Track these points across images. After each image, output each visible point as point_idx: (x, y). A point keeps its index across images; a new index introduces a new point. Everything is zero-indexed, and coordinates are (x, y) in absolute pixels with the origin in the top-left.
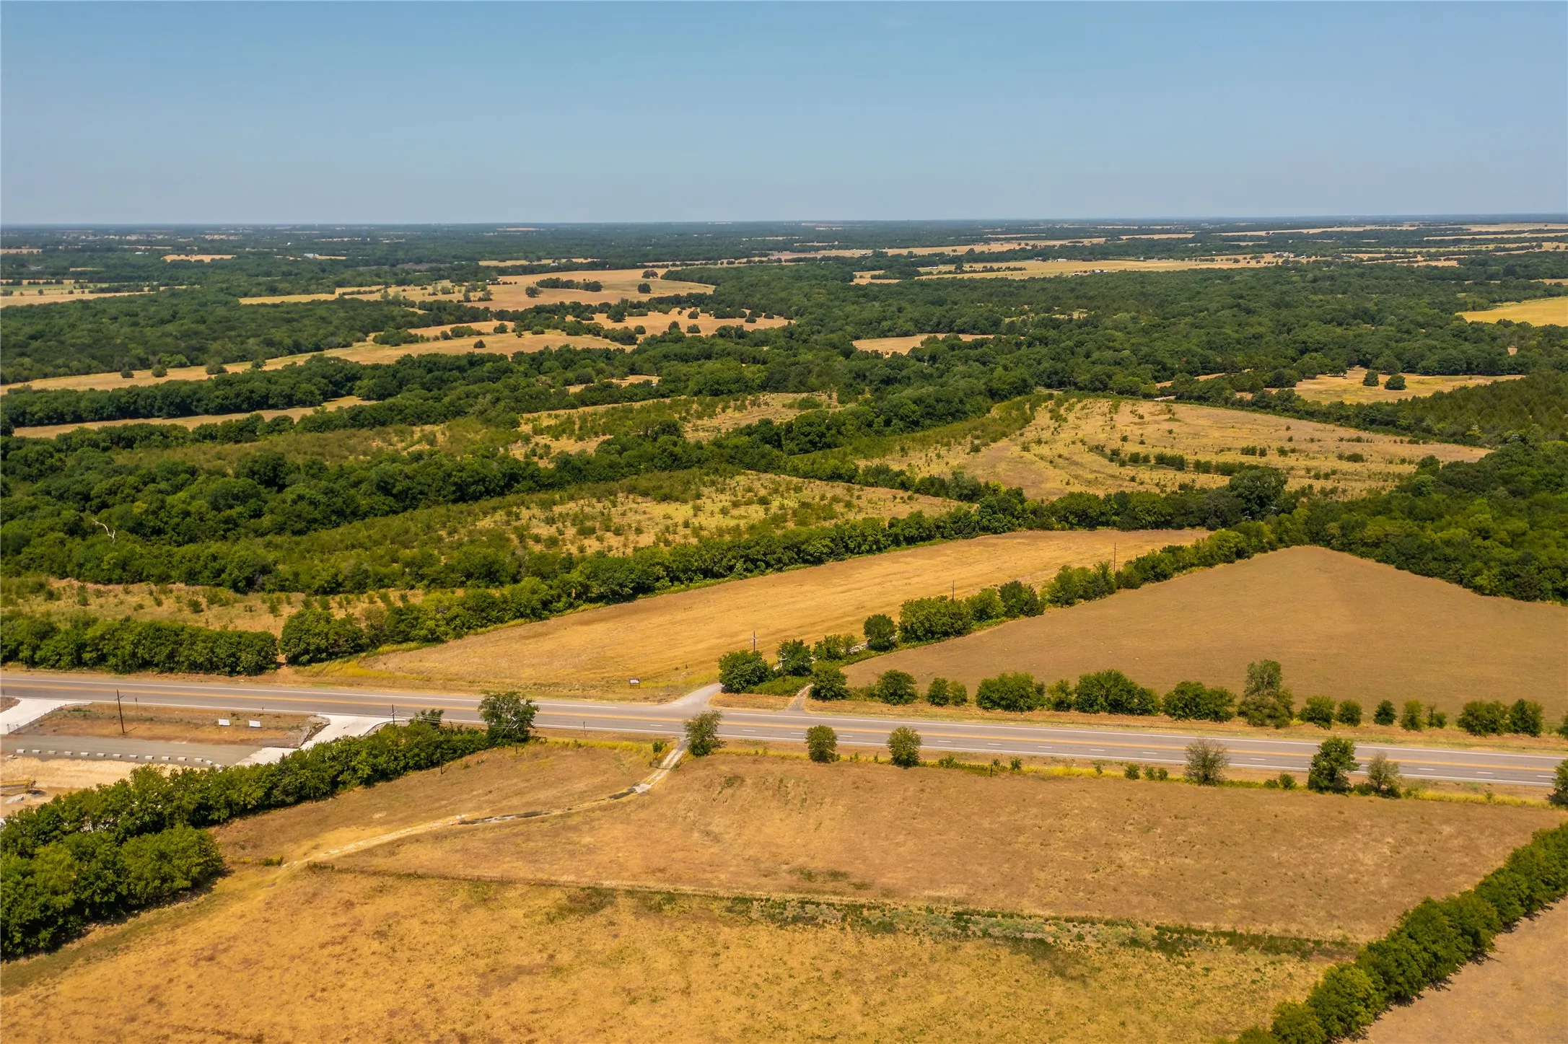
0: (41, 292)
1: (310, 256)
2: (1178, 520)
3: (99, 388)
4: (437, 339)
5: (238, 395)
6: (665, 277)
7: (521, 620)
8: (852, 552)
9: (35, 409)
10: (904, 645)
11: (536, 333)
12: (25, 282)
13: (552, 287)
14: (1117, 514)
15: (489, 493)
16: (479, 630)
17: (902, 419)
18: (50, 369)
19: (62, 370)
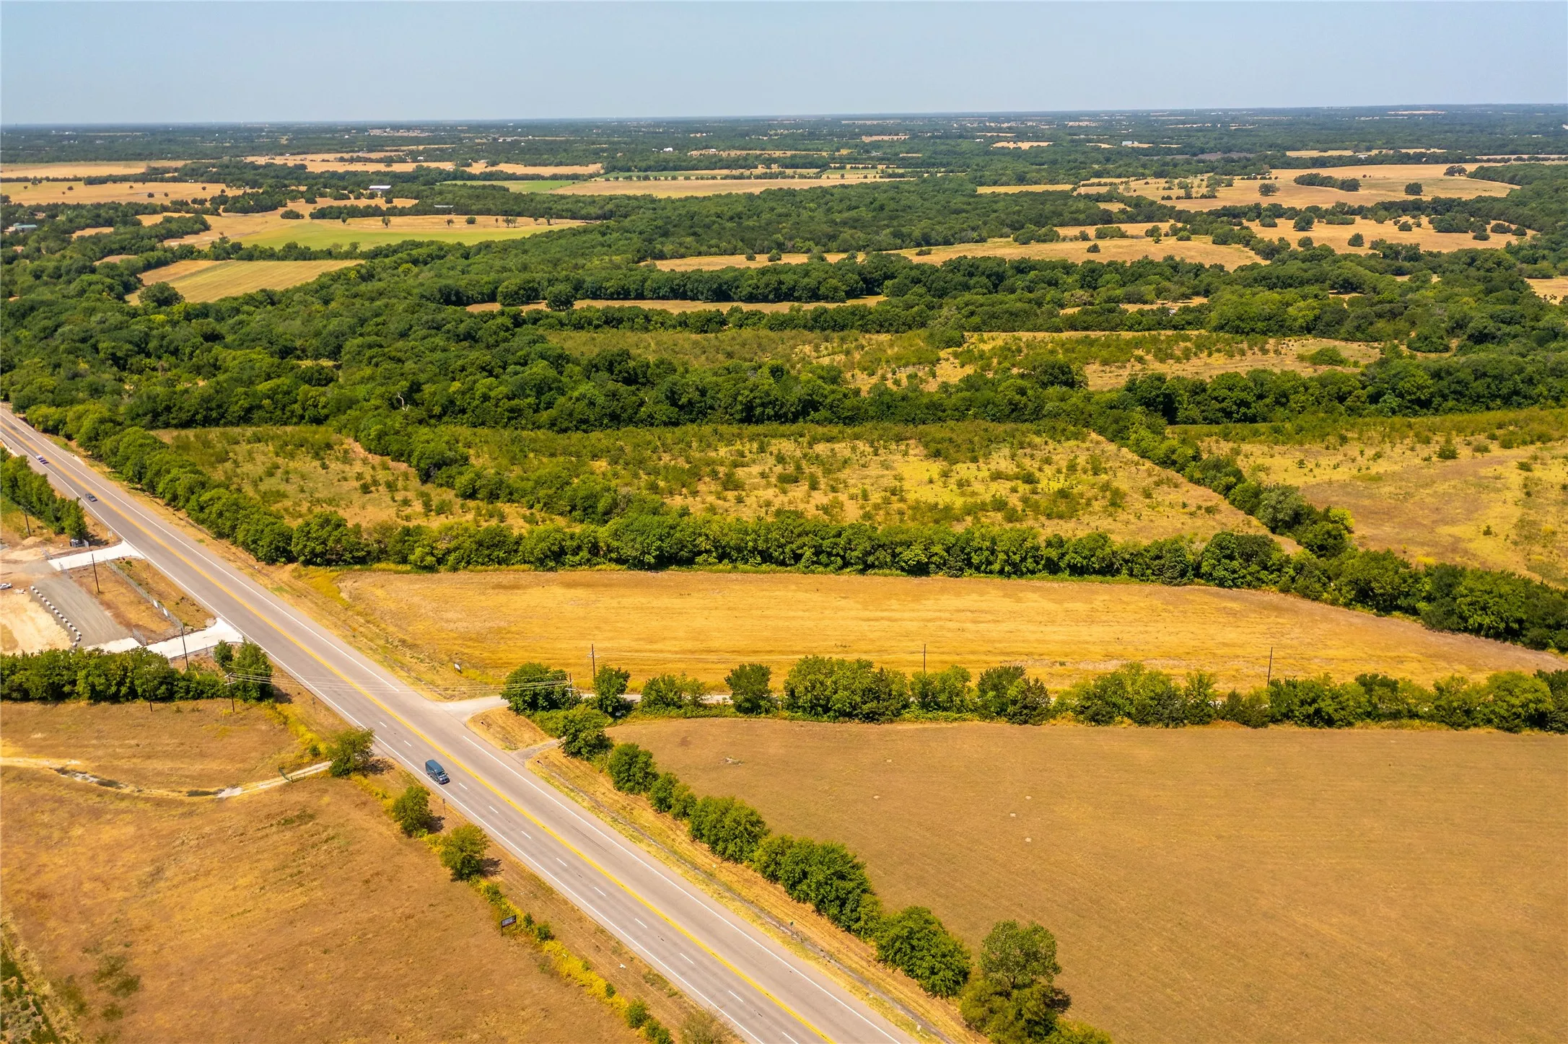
0: (843, 176)
1: (1129, 143)
2: (1534, 633)
3: (705, 268)
4: (1076, 238)
5: (767, 285)
6: (1473, 175)
7: (526, 566)
8: (978, 569)
9: (609, 284)
10: (786, 713)
11: (1180, 239)
12: (848, 166)
13: (1309, 184)
14: (1429, 599)
15: (780, 418)
16: (479, 567)
17: (1401, 395)
18: (704, 248)
19: (713, 250)
